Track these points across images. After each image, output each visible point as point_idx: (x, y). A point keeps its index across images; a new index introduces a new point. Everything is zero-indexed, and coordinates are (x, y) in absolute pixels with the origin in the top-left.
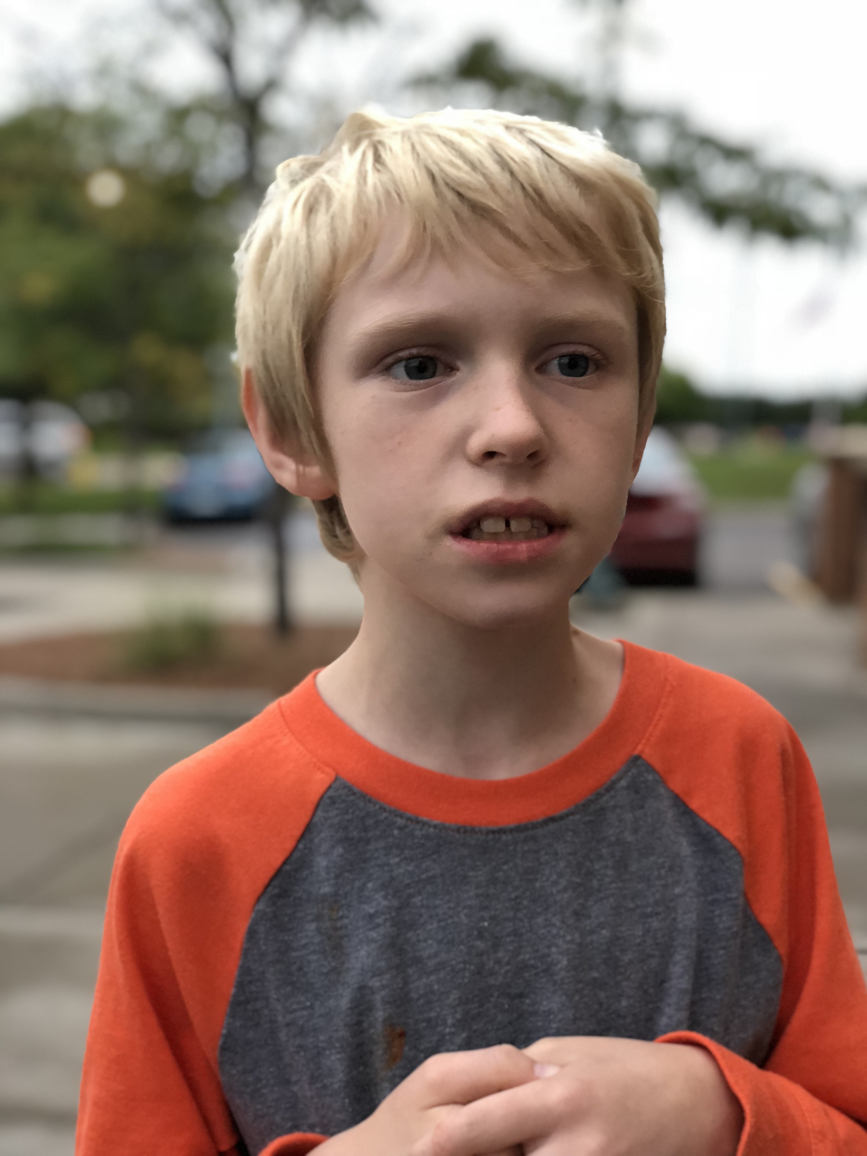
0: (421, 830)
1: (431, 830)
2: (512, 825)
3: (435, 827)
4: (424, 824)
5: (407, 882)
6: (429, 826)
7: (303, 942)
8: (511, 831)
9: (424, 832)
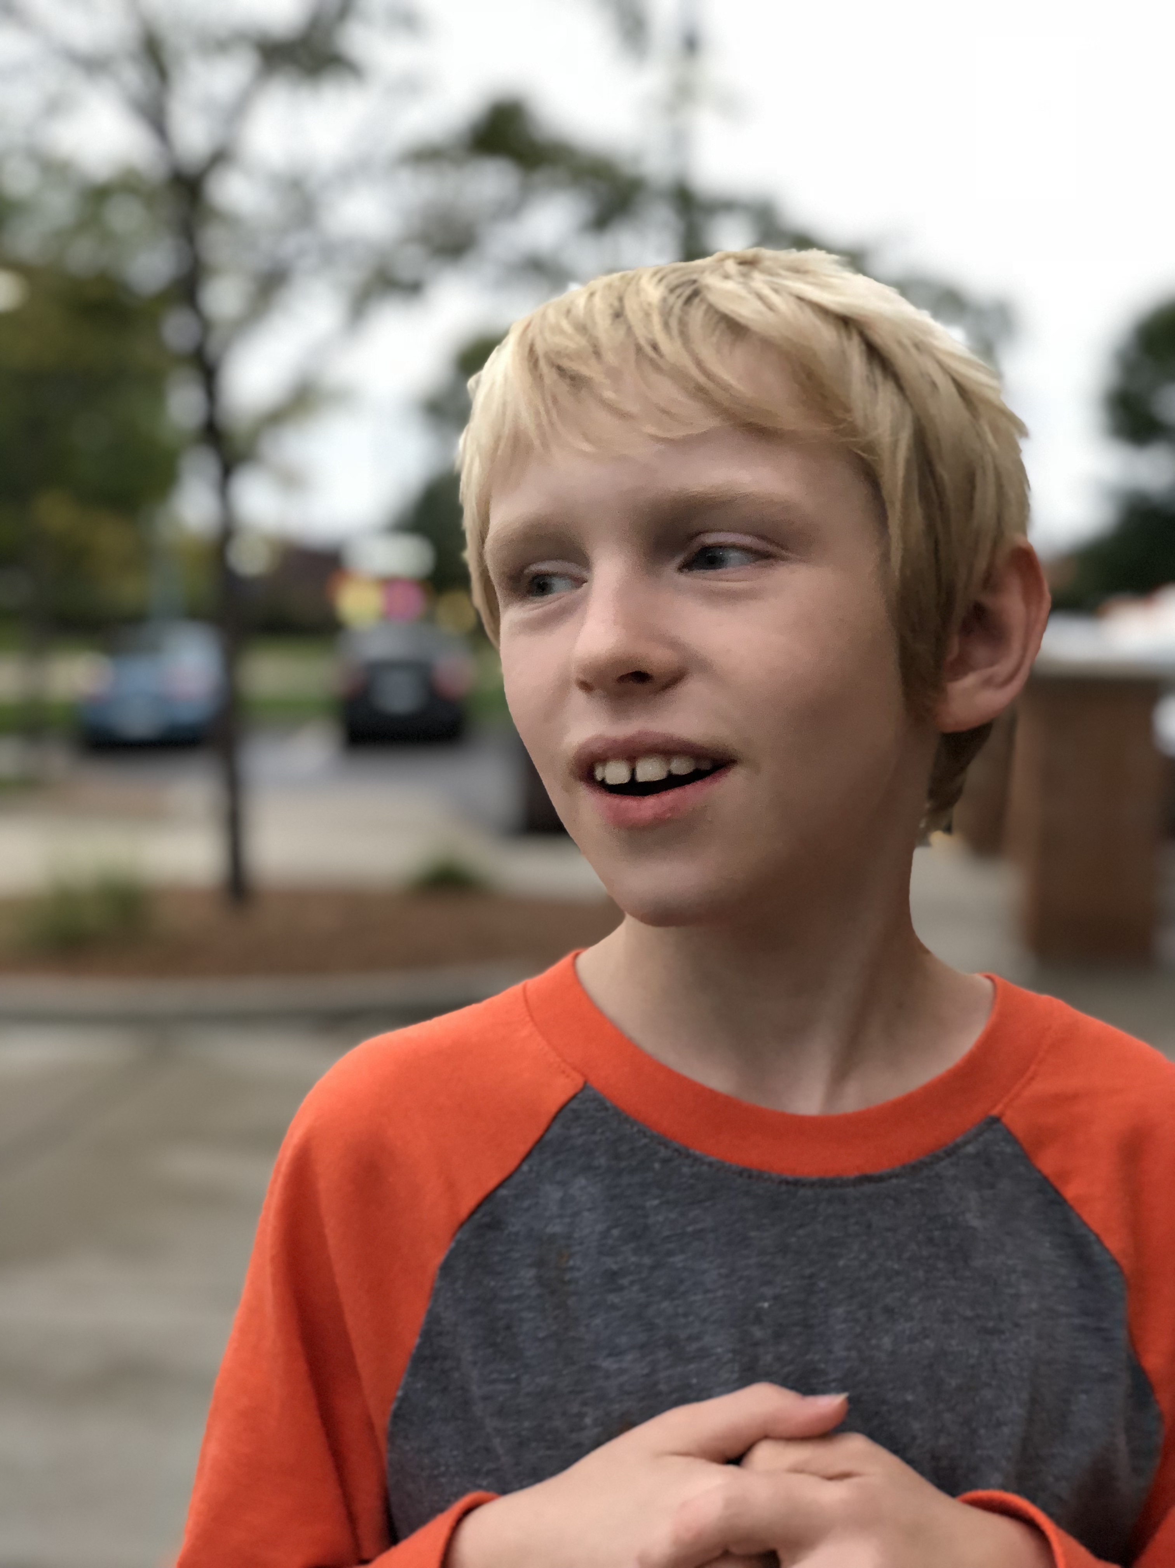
0: (692, 1166)
1: (705, 1168)
2: (815, 1177)
3: (710, 1164)
4: (696, 1160)
5: (666, 1233)
6: (703, 1163)
7: (516, 1292)
8: (812, 1184)
9: (695, 1169)
